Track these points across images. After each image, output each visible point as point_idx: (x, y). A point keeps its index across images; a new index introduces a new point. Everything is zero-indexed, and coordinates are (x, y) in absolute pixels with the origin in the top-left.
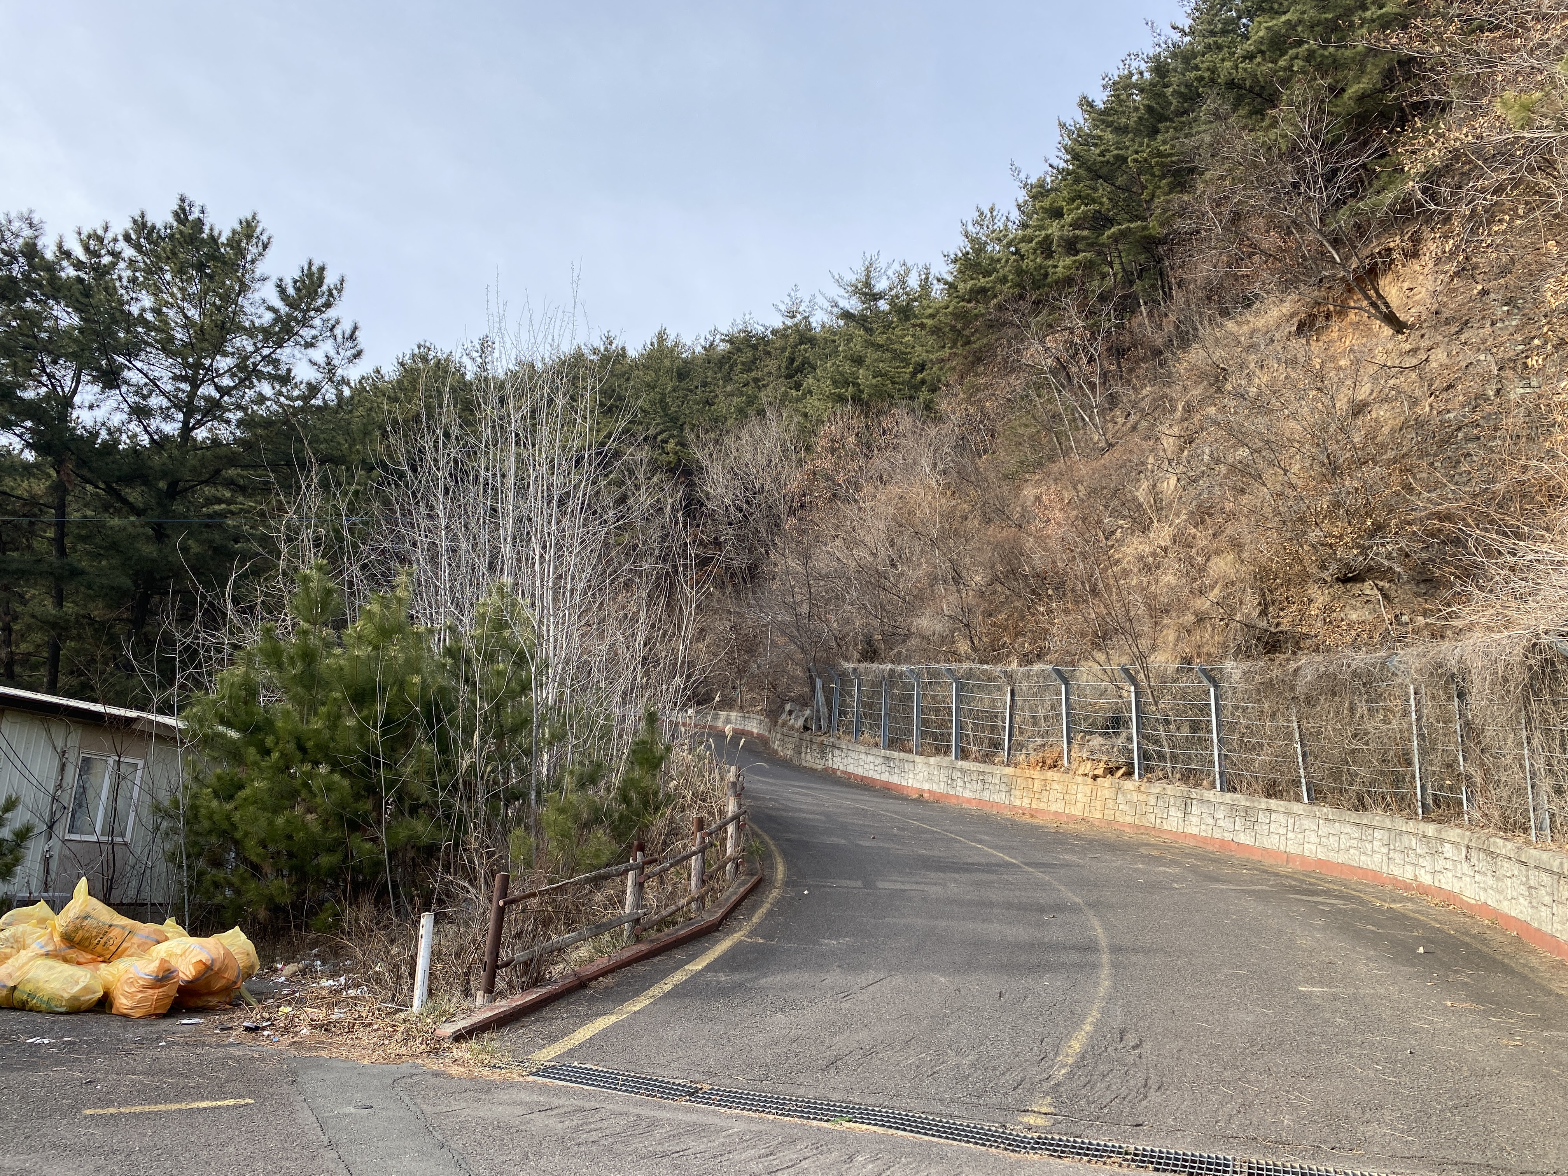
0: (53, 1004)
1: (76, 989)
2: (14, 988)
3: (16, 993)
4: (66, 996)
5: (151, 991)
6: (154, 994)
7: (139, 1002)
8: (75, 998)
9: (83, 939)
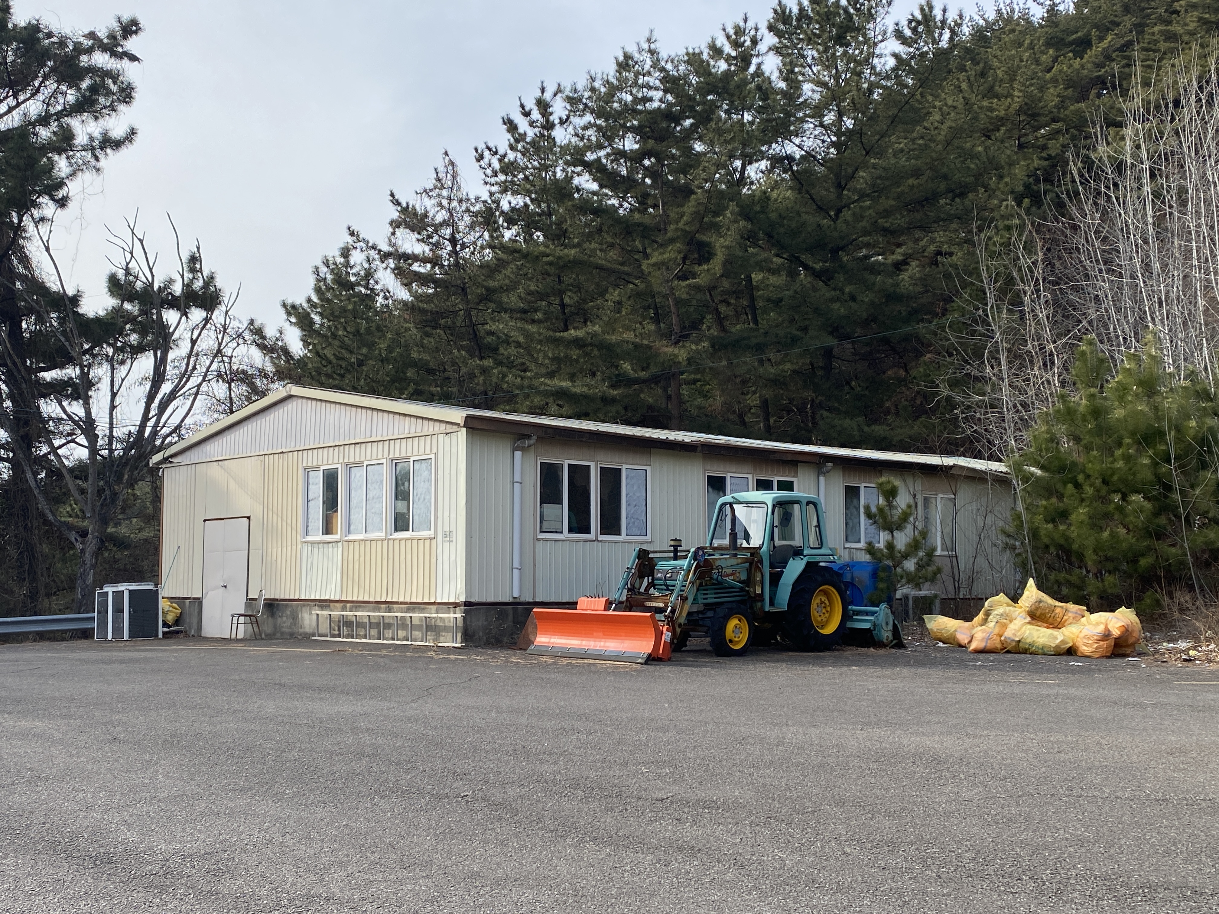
0: (1045, 650)
1: (1058, 642)
2: (1019, 641)
3: (1021, 644)
4: (1054, 645)
5: (1102, 643)
6: (1104, 644)
7: (1096, 648)
8: (1057, 646)
9: (1042, 614)
